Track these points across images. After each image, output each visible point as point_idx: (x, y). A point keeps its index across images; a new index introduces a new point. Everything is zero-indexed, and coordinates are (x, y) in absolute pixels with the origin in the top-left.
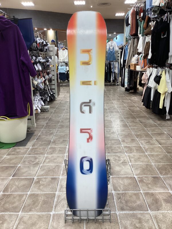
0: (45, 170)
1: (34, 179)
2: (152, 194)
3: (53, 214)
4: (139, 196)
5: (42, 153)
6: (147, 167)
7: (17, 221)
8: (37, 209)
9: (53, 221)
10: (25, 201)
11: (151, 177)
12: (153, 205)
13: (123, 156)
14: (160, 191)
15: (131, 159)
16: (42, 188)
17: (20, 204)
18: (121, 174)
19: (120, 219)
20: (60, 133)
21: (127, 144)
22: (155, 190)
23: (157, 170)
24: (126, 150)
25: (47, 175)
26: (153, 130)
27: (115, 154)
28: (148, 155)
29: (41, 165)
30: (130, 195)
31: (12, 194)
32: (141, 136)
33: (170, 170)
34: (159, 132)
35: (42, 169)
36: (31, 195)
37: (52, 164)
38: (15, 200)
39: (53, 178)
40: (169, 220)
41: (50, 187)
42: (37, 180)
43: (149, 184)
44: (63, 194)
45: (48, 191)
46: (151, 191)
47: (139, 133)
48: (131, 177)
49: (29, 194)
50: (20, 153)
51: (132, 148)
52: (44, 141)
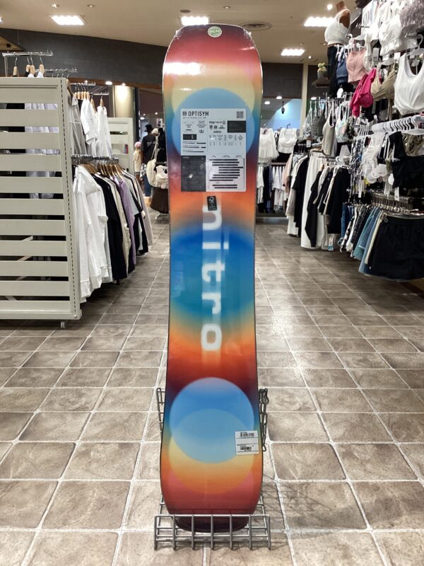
0: (103, 425)
1: (75, 444)
2: (376, 488)
3: (123, 532)
4: (343, 491)
5: (95, 383)
7: (30, 549)
8: (81, 521)
9: (124, 550)
10: (50, 499)
11: (372, 444)
12: (378, 514)
13: (302, 392)
14: (396, 481)
15: (321, 400)
16: (96, 468)
17: (39, 506)
18: (296, 436)
19: (295, 548)
20: (141, 333)
21: (310, 364)
22: (381, 478)
23: (386, 427)
24: (309, 377)
25: (108, 437)
26: (375, 332)
27: (280, 387)
28: (363, 391)
29: (93, 412)
30: (320, 488)
31: (17, 482)
32: (345, 345)
33: (420, 430)
34: (390, 335)
35: (98, 421)
36: (67, 486)
37: (121, 411)
38: (27, 497)
39: (124, 444)
40: (418, 552)
41: (116, 466)
42: (84, 449)
43: (368, 461)
44: (148, 484)
45: (109, 476)
46: (371, 479)
47: (339, 338)
48: (321, 444)
49: (63, 482)
50: (39, 382)
51: (324, 374)
52: (101, 353)
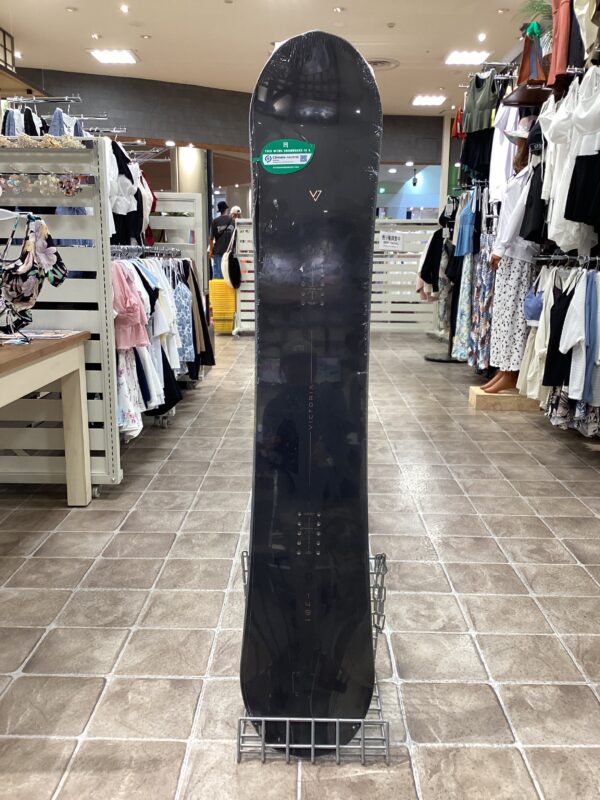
0: (148, 649)
1: (105, 681)
2: (561, 759)
4: (512, 763)
5: (141, 583)
6: (537, 646)
10: (64, 770)
11: (553, 685)
13: (446, 600)
14: (592, 746)
15: (475, 615)
16: (136, 720)
17: (47, 782)
18: (437, 671)
20: (209, 505)
21: (458, 555)
22: (569, 741)
23: (574, 659)
24: (457, 577)
25: (154, 669)
26: (554, 507)
27: (414, 593)
28: (538, 598)
29: (134, 629)
30: (475, 756)
31: (17, 740)
32: (509, 527)
34: (575, 512)
35: (141, 643)
36: (91, 748)
37: (175, 627)
38: (29, 765)
39: (179, 681)
41: (166, 716)
42: (118, 688)
43: (548, 713)
44: (213, 747)
45: (155, 733)
46: (554, 743)
47: (501, 516)
48: (477, 685)
49: (85, 742)
50: (57, 579)
51: (479, 572)
52: (147, 535)
